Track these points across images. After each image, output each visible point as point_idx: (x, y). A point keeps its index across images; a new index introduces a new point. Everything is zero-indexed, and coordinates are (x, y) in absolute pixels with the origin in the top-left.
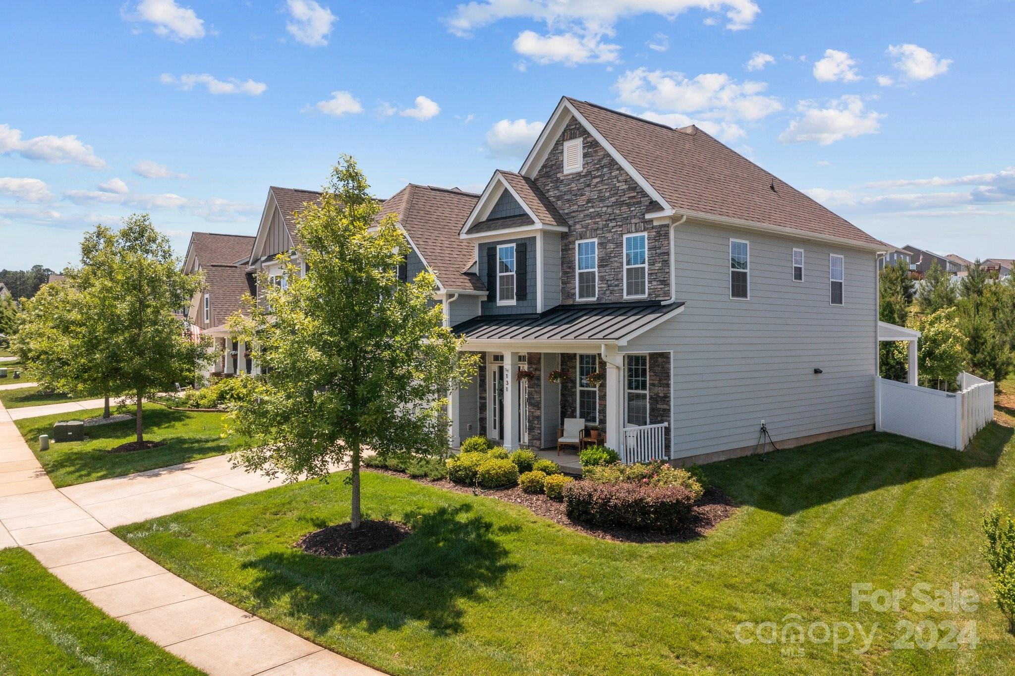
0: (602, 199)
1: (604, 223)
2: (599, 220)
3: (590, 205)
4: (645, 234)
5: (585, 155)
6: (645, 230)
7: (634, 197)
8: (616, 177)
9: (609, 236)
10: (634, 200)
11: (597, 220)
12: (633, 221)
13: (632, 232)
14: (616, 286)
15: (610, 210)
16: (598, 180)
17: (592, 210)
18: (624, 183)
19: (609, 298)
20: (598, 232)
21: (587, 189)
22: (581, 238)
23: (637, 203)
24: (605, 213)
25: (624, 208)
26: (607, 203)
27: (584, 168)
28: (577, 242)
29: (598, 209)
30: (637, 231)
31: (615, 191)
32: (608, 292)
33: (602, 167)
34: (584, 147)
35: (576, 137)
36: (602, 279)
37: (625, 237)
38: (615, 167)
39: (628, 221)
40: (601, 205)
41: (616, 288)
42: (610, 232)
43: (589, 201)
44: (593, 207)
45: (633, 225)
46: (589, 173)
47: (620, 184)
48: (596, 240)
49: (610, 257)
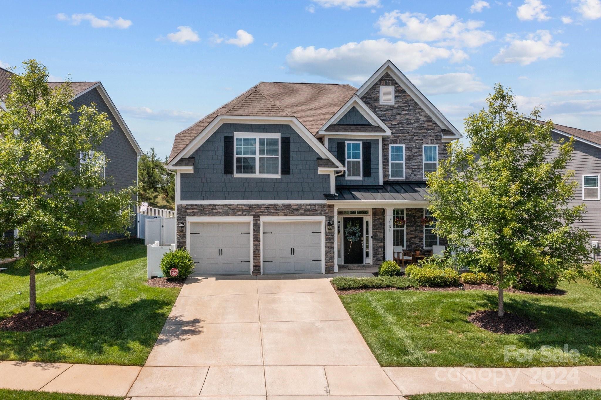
0: (409, 124)
1: (410, 136)
2: (407, 134)
3: (401, 125)
4: (437, 146)
5: (396, 97)
6: (437, 144)
7: (431, 125)
8: (418, 112)
9: (414, 144)
10: (431, 127)
11: (405, 134)
12: (430, 138)
13: (429, 144)
14: (418, 172)
15: (414, 130)
16: (406, 112)
17: (401, 128)
18: (424, 117)
19: (413, 178)
20: (406, 141)
21: (399, 116)
22: (394, 143)
23: (433, 129)
24: (412, 132)
25: (424, 131)
26: (412, 126)
27: (395, 104)
28: (390, 145)
29: (407, 129)
30: (432, 144)
31: (418, 121)
32: (413, 175)
33: (409, 106)
34: (395, 92)
35: (390, 85)
36: (408, 167)
37: (424, 146)
38: (418, 107)
39: (426, 138)
40: (409, 127)
41: (418, 173)
42: (414, 142)
43: (399, 123)
44: (402, 127)
45: (430, 140)
46: (400, 107)
47: (422, 117)
48: (404, 146)
49: (414, 156)
